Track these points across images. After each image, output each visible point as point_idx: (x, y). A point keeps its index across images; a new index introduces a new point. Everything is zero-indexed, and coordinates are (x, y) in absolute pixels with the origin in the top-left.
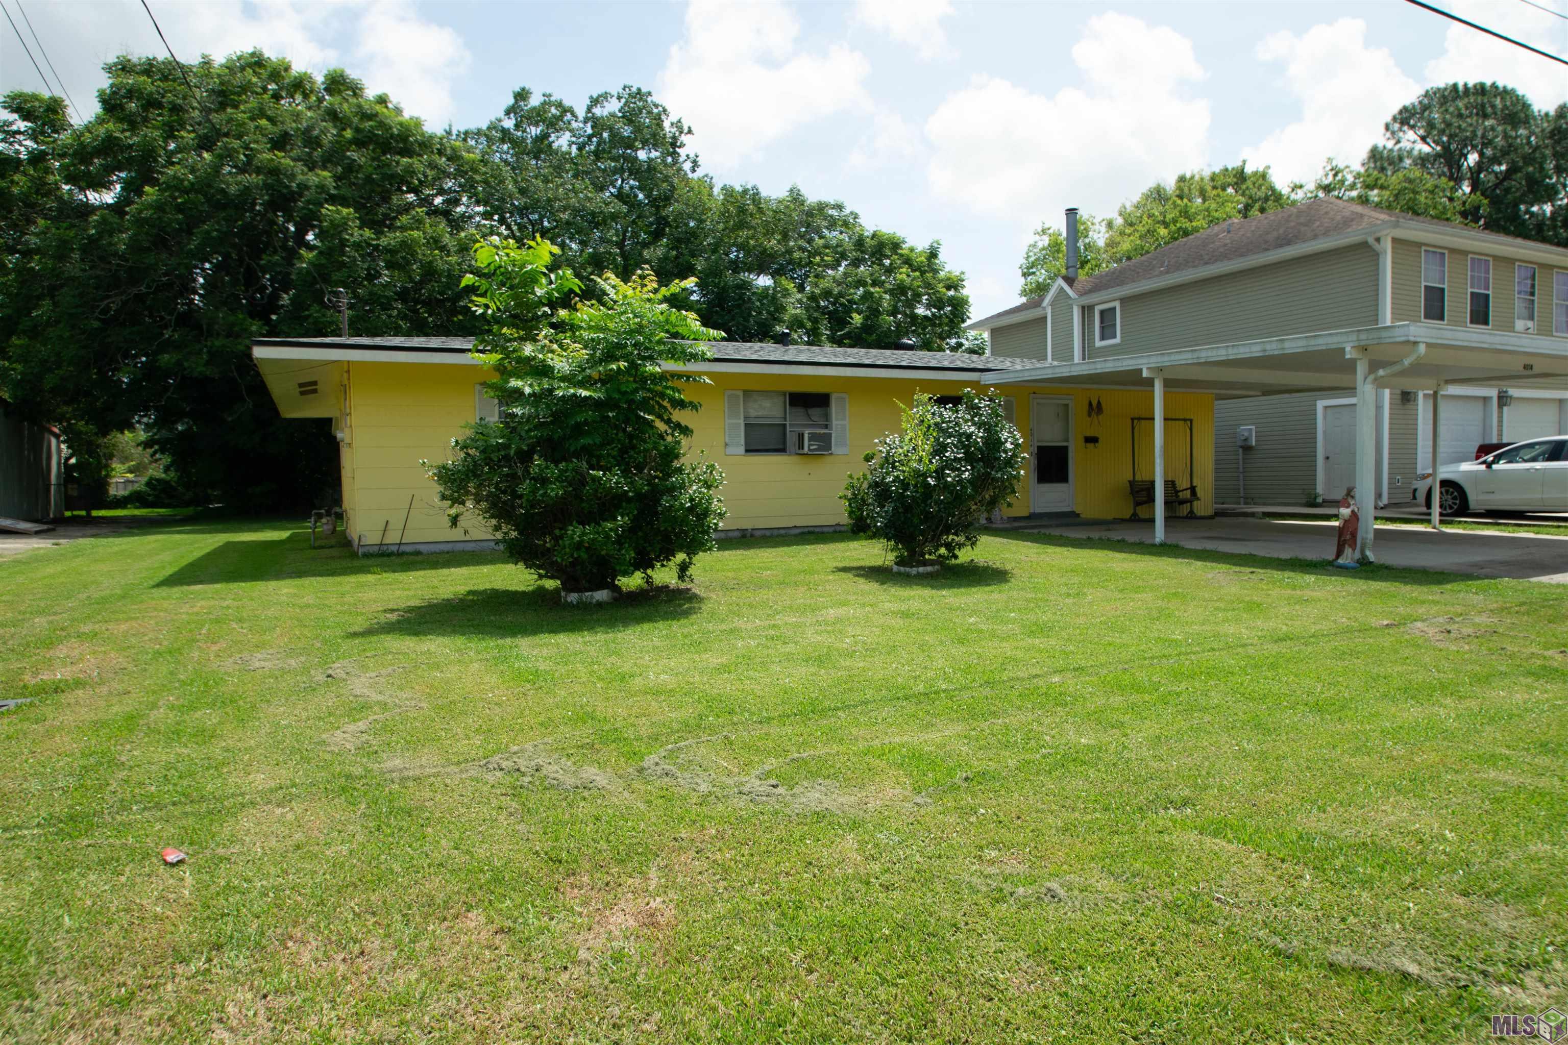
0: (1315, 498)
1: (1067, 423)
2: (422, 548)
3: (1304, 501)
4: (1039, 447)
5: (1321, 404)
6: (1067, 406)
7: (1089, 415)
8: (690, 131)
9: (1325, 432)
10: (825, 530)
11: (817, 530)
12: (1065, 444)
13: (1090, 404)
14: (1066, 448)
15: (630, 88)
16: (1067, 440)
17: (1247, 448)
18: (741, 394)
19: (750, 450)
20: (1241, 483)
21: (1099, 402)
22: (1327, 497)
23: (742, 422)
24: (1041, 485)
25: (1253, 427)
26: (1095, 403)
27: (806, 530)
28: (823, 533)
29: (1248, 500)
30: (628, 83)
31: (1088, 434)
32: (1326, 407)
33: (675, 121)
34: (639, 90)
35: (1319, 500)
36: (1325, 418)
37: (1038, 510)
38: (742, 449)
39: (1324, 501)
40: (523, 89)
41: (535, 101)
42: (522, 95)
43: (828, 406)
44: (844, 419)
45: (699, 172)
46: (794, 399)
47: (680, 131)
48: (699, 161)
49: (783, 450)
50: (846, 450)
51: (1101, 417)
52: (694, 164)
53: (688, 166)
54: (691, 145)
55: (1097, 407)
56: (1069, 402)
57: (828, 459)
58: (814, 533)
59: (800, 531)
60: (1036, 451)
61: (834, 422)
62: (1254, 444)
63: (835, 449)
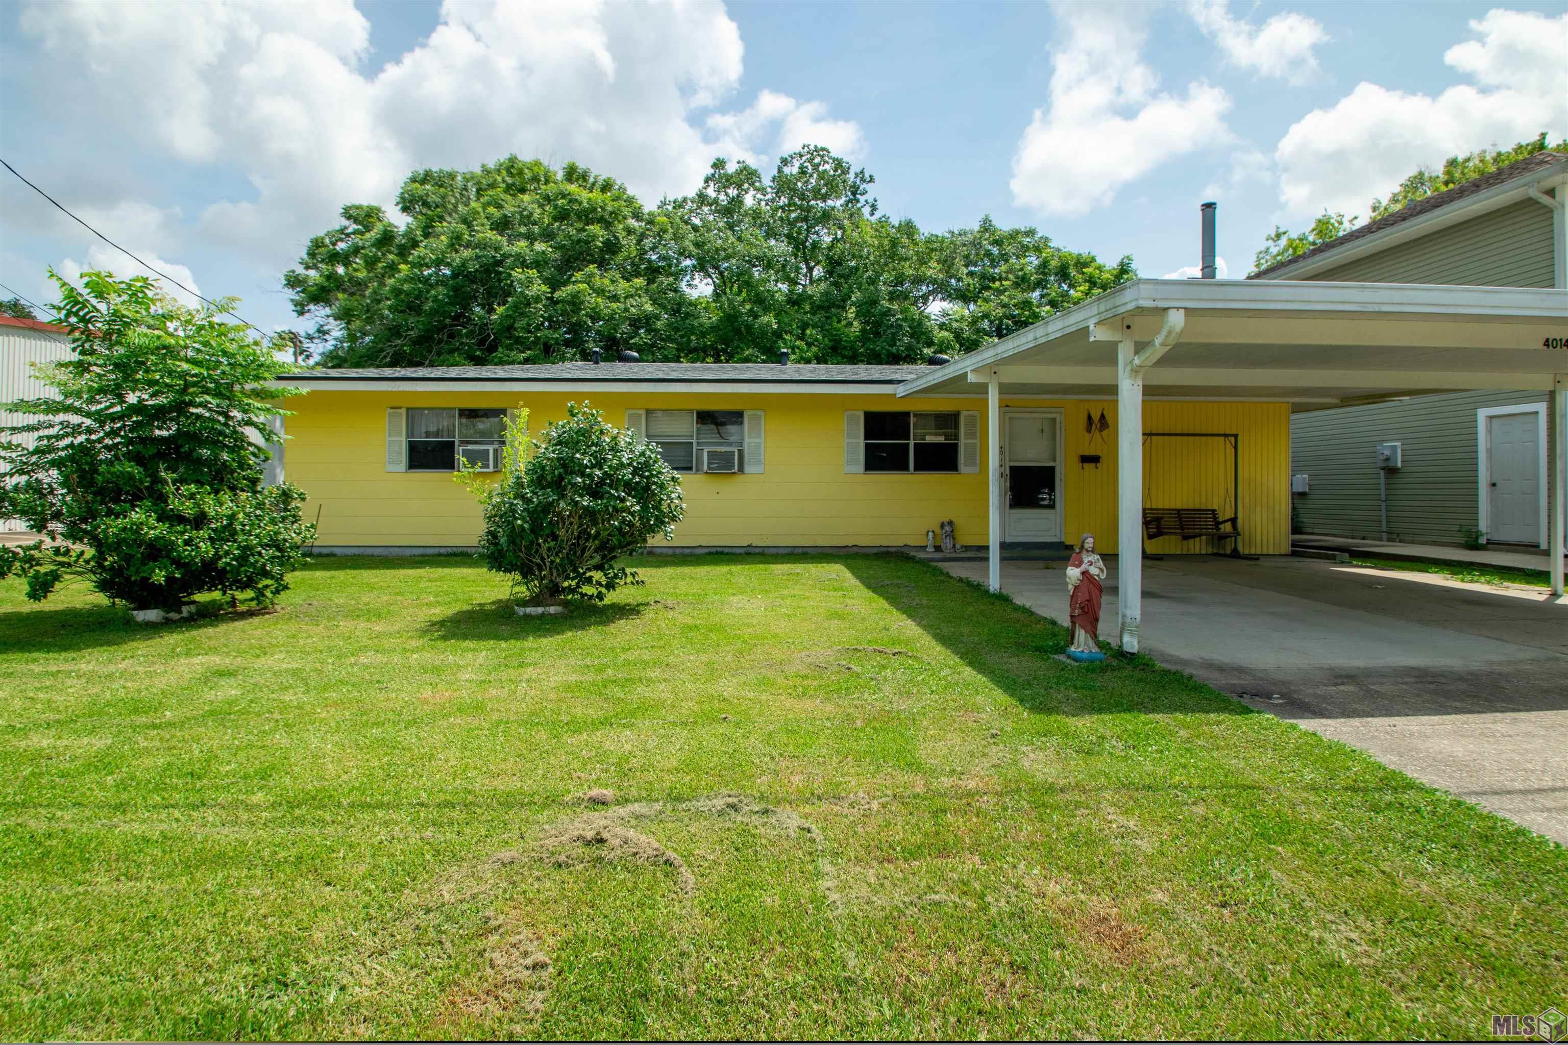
0: (1477, 538)
1: (1054, 438)
2: (338, 551)
3: (1462, 540)
4: (1011, 468)
5: (1482, 414)
6: (1054, 420)
7: (1089, 430)
8: (872, 180)
9: (1489, 451)
10: (734, 550)
11: (726, 550)
12: (1051, 464)
13: (1090, 418)
14: (1052, 469)
15: (808, 146)
16: (1054, 460)
17: (1391, 471)
18: (643, 413)
20: (1383, 513)
21: (1103, 416)
22: (1495, 537)
24: (1013, 511)
25: (1398, 444)
26: (1096, 417)
27: (714, 550)
28: (735, 554)
29: (1394, 536)
30: (807, 143)
31: (1086, 453)
32: (1491, 418)
33: (858, 171)
34: (814, 147)
35: (1483, 540)
36: (1489, 431)
37: (1008, 540)
39: (1489, 542)
40: (718, 159)
41: (731, 168)
42: (719, 164)
43: (741, 423)
44: (760, 437)
45: (878, 215)
46: (706, 418)
47: (863, 180)
48: (879, 205)
49: (690, 469)
50: (760, 469)
51: (1105, 433)
52: (874, 208)
53: (866, 211)
54: (872, 192)
55: (1100, 420)
56: (1057, 416)
57: (739, 478)
58: (722, 553)
59: (706, 550)
60: (1008, 472)
61: (747, 441)
62: (1399, 465)
63: (747, 468)
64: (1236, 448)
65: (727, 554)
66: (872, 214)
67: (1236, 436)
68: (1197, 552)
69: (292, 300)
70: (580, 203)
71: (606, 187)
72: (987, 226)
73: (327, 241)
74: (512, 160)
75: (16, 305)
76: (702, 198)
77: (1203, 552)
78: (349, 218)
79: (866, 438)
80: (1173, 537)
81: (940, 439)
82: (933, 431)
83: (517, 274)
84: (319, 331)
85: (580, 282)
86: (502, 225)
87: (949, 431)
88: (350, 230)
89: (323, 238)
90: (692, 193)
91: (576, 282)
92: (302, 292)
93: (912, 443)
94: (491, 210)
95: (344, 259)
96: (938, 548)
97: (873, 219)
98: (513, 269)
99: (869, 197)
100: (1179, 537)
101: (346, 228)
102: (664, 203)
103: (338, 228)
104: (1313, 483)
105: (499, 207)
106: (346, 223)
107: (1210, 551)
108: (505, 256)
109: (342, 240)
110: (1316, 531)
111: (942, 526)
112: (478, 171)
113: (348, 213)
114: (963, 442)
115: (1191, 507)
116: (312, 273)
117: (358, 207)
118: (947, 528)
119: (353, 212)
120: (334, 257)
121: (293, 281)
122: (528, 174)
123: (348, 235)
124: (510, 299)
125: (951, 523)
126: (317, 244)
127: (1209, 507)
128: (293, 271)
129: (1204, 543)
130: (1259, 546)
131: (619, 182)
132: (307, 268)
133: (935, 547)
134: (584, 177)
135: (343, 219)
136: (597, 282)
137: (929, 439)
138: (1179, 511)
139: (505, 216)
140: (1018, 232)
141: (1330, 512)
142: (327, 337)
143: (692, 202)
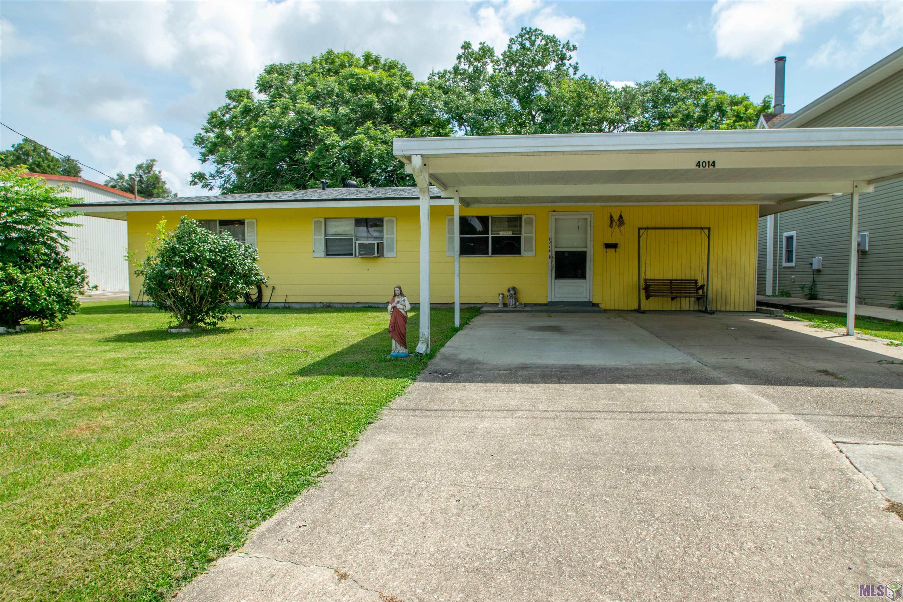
0: (902, 301)
1: (586, 233)
3: (895, 303)
4: (556, 252)
6: (586, 219)
7: (611, 227)
10: (379, 305)
11: (374, 305)
12: (584, 249)
13: (611, 217)
14: (585, 252)
15: (525, 29)
16: (586, 247)
18: (323, 220)
19: (328, 254)
21: (621, 216)
23: (322, 237)
24: (558, 280)
25: (867, 233)
26: (616, 217)
27: (367, 305)
28: (378, 308)
29: (862, 300)
30: (524, 27)
31: (609, 242)
33: (565, 43)
34: (530, 29)
37: (554, 300)
38: (323, 254)
40: (465, 42)
41: (476, 47)
42: (466, 46)
43: (382, 226)
44: (393, 234)
45: (579, 74)
46: (360, 222)
47: (569, 49)
48: (580, 67)
49: (352, 255)
50: (393, 254)
51: (622, 228)
52: (576, 69)
53: (571, 71)
54: (574, 57)
55: (619, 220)
56: (588, 217)
57: (381, 260)
58: (372, 307)
59: (362, 305)
60: (554, 255)
61: (385, 236)
62: (867, 249)
63: (385, 254)
64: (709, 237)
65: (375, 307)
66: (575, 74)
67: (709, 229)
68: (687, 309)
69: (201, 153)
70: (364, 80)
71: (390, 67)
72: (663, 79)
73: (219, 114)
74: (330, 53)
75: (68, 160)
76: (456, 69)
77: (692, 309)
78: (230, 98)
79: (461, 234)
80: (665, 299)
81: (510, 234)
82: (507, 228)
83: (320, 130)
84: (217, 172)
85: (361, 133)
86: (314, 98)
87: (516, 229)
88: (232, 106)
89: (216, 112)
90: (450, 67)
91: (359, 133)
92: (204, 147)
93: (490, 236)
94: (309, 88)
95: (230, 124)
96: (505, 305)
97: (577, 77)
98: (318, 127)
99: (573, 62)
100: (670, 299)
101: (229, 105)
102: (433, 75)
103: (225, 105)
104: (825, 262)
105: (314, 86)
106: (229, 102)
107: (696, 308)
108: (314, 118)
109: (227, 113)
110: (825, 297)
111: (509, 290)
112: (309, 62)
113: (229, 95)
114: (523, 235)
115: (684, 278)
116: (212, 135)
117: (236, 91)
118: (512, 292)
119: (233, 94)
120: (222, 124)
121: (199, 141)
122: (338, 62)
123: (230, 109)
124: (317, 147)
125: (514, 289)
126: (213, 115)
127: (693, 278)
128: (200, 134)
129: (692, 302)
130: (732, 306)
131: (401, 63)
132: (207, 132)
133: (504, 304)
134: (376, 61)
135: (227, 99)
136: (373, 132)
137: (502, 234)
138: (671, 280)
139: (317, 92)
140: (690, 82)
141: (831, 283)
142: (222, 175)
143: (450, 73)
